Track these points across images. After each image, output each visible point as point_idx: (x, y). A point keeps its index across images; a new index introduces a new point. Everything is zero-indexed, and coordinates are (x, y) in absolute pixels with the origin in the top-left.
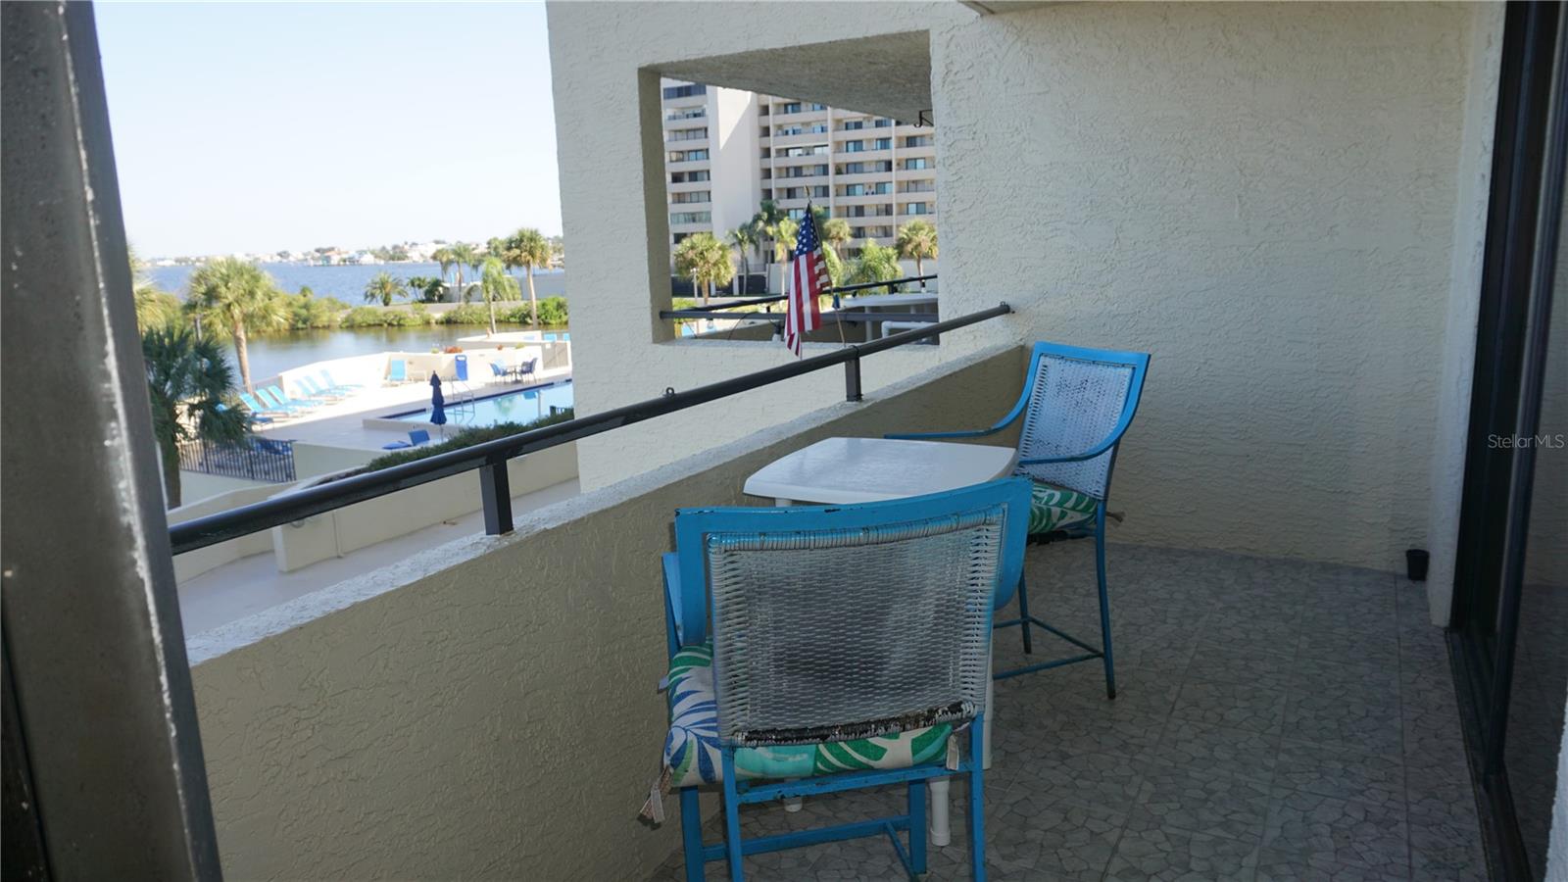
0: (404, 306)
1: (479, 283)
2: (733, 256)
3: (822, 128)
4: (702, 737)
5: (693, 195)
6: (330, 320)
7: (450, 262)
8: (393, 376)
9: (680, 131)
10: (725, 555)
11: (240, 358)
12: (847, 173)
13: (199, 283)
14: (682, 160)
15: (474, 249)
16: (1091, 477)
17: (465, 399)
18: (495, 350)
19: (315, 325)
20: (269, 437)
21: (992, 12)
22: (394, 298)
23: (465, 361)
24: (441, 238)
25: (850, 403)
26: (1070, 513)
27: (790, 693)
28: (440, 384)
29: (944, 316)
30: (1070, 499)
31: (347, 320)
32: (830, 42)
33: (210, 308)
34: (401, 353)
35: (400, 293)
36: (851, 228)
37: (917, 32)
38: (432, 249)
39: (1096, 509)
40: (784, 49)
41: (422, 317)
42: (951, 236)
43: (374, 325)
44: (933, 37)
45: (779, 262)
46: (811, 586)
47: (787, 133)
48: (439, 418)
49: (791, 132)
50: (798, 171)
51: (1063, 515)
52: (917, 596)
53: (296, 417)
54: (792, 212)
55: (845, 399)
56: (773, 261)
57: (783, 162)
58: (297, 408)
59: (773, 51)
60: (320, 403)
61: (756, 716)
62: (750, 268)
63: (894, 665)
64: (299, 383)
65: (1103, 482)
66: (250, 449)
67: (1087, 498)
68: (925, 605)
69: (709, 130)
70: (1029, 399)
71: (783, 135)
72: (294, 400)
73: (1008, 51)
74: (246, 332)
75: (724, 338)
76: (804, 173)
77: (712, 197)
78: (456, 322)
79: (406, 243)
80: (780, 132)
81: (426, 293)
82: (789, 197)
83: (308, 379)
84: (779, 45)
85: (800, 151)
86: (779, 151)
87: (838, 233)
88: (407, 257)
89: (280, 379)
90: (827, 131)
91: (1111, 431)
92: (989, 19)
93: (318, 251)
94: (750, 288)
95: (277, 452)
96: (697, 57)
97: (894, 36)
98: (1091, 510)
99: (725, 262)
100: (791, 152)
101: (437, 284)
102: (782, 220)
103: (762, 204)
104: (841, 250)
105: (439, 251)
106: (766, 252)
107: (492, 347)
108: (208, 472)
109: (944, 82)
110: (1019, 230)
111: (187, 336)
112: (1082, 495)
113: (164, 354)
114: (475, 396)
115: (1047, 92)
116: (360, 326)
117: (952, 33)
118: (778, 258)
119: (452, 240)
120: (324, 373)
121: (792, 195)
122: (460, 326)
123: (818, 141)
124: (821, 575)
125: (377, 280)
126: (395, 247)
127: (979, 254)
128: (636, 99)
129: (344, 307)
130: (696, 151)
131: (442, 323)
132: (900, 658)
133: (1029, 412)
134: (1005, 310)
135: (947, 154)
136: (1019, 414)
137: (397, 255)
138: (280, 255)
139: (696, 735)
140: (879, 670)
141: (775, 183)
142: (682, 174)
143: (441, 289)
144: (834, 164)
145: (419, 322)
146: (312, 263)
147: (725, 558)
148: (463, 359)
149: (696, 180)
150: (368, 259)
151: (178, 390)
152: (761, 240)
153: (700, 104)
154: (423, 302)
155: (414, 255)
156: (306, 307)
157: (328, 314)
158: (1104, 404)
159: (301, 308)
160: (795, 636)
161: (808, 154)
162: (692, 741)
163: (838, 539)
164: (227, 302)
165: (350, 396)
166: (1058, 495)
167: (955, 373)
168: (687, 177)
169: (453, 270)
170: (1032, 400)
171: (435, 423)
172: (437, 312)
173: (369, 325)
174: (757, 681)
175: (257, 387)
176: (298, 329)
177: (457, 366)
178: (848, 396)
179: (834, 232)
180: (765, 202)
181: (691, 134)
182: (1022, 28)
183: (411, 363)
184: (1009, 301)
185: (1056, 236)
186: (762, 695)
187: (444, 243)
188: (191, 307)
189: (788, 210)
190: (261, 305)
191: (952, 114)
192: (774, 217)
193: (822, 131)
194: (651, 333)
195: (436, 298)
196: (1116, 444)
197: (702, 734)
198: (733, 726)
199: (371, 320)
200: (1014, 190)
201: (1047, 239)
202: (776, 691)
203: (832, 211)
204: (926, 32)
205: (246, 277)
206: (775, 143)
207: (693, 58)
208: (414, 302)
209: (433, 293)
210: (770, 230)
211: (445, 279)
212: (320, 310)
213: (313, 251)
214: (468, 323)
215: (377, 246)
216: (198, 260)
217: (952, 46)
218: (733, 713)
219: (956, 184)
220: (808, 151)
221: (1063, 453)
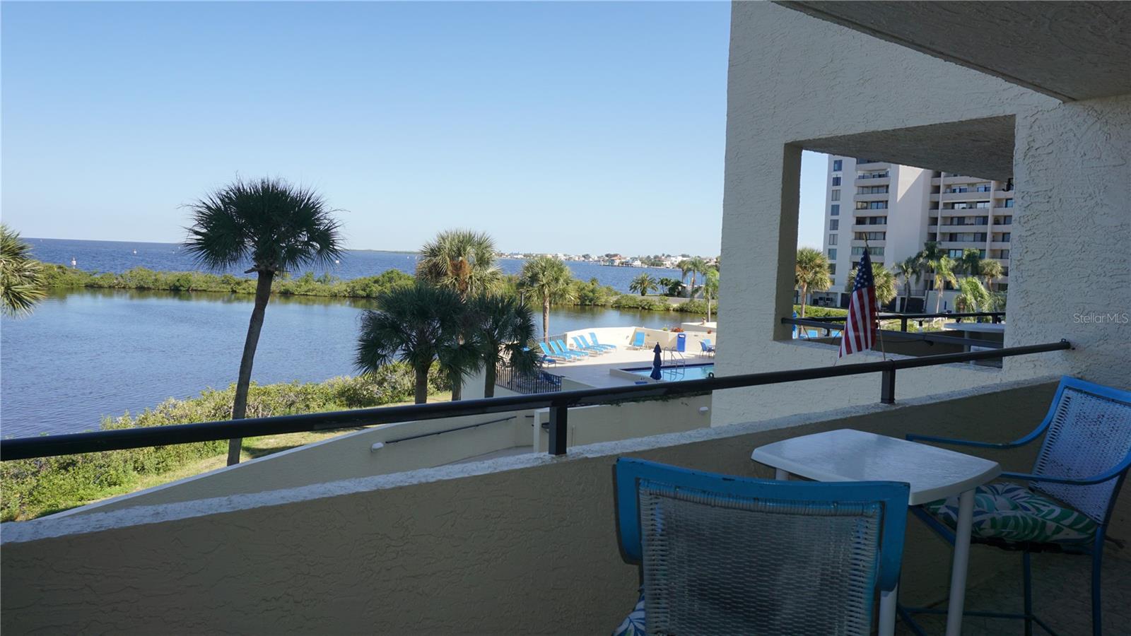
0: (654, 297)
1: (703, 286)
2: (899, 282)
3: (986, 188)
4: (639, 630)
5: (871, 234)
6: (606, 301)
7: (689, 270)
8: (636, 343)
9: (867, 187)
10: (650, 497)
11: (544, 319)
12: (1005, 224)
13: (528, 271)
14: (866, 208)
15: (707, 262)
16: (1095, 502)
17: (679, 364)
18: (705, 334)
19: (597, 303)
20: (550, 372)
21: (1074, 100)
22: (649, 290)
23: (684, 338)
24: (687, 254)
25: (883, 404)
26: (1066, 530)
27: (700, 614)
28: (661, 352)
29: (1008, 344)
30: (1069, 517)
31: (616, 302)
32: (931, 125)
33: (532, 286)
34: (643, 328)
35: (653, 288)
36: (1002, 267)
37: (1005, 116)
38: (680, 259)
39: (1095, 532)
40: (894, 130)
41: (664, 306)
42: (1021, 280)
43: (633, 307)
44: (1018, 120)
45: (937, 290)
46: (716, 534)
47: (954, 191)
48: (656, 375)
49: (958, 190)
50: (961, 220)
51: (1058, 530)
52: (805, 563)
53: (570, 362)
54: (952, 253)
55: (880, 400)
56: (931, 289)
57: (949, 213)
58: (572, 356)
59: (885, 132)
60: (587, 354)
61: (674, 624)
62: (912, 292)
63: (785, 614)
64: (575, 339)
65: (1105, 508)
66: (538, 378)
67: (1088, 520)
68: (812, 571)
69: (890, 187)
70: (1050, 424)
71: (951, 192)
72: (571, 350)
73: (1087, 131)
74: (550, 303)
75: (828, 343)
76: (966, 222)
77: (886, 238)
78: (686, 311)
79: (663, 255)
80: (948, 190)
81: (670, 289)
82: (951, 240)
83: (582, 337)
84: (889, 127)
85: (964, 205)
86: (946, 205)
87: (991, 270)
88: (662, 264)
89: (566, 335)
90: (989, 190)
91: (1120, 461)
92: (1070, 105)
93: (607, 256)
94: (909, 308)
95: (552, 382)
96: (827, 136)
97: (985, 120)
98: (1091, 531)
99: (888, 286)
100: (956, 206)
101: (678, 284)
102: (942, 257)
103: (926, 244)
104: (992, 284)
105: (682, 262)
106: (926, 281)
107: (703, 331)
108: (511, 389)
109: (1025, 156)
110: (1085, 279)
111: (512, 303)
112: (1083, 515)
113: (498, 311)
114: (686, 364)
115: (1123, 165)
116: (624, 307)
117: (1036, 117)
118: (936, 287)
119: (694, 254)
120: (593, 335)
121: (954, 239)
122: (689, 314)
123: (981, 198)
124: (724, 527)
125: (640, 277)
126: (656, 257)
127: (1046, 297)
128: (781, 165)
129: (616, 294)
130: (878, 202)
131: (677, 311)
132: (790, 609)
133: (1049, 434)
134: (1065, 346)
135: (1024, 213)
136: (1039, 435)
137: (656, 262)
138: (584, 256)
139: (635, 626)
140: (771, 614)
141: (939, 229)
142: (865, 218)
143: (680, 288)
144: (993, 216)
145: (662, 309)
146: (602, 263)
147: (651, 499)
148: (683, 336)
149: (875, 223)
150: (638, 263)
151: (501, 335)
152: (923, 272)
153: (884, 168)
154: (666, 295)
155: (668, 263)
156: (593, 291)
157: (606, 297)
158: (1117, 438)
159: (589, 292)
160: (704, 571)
161: (971, 208)
162: (631, 630)
163: (732, 502)
164: (542, 283)
165: (606, 352)
166: (1058, 511)
167: (995, 393)
168: (868, 221)
169: (690, 276)
170: (1052, 425)
171: (653, 378)
172: (675, 303)
173: (630, 307)
174: (675, 598)
175: (550, 339)
176: (586, 305)
177: (678, 341)
178: (882, 399)
179: (987, 269)
180: (929, 242)
181: (875, 189)
182: (1102, 112)
183: (648, 335)
184: (1070, 338)
185: (1122, 287)
186: (680, 610)
187: (688, 256)
188: (521, 285)
189: (949, 250)
190: (561, 287)
191: (1031, 182)
192: (933, 253)
193: (985, 191)
194: (772, 333)
195: (676, 294)
196: (1122, 474)
197: (639, 628)
198: (657, 627)
199: (631, 304)
200: (1083, 246)
201: (1112, 289)
202: (689, 609)
203: (987, 253)
204: (1014, 116)
205: (555, 269)
206: (942, 198)
207: (824, 137)
208: (661, 295)
209: (675, 290)
210: (933, 264)
211: (684, 281)
212: (601, 294)
213: (604, 255)
214: (694, 312)
215: (644, 255)
216: (536, 255)
217: (1035, 127)
218: (658, 617)
219: (1030, 238)
220: (971, 205)
221: (1073, 476)
